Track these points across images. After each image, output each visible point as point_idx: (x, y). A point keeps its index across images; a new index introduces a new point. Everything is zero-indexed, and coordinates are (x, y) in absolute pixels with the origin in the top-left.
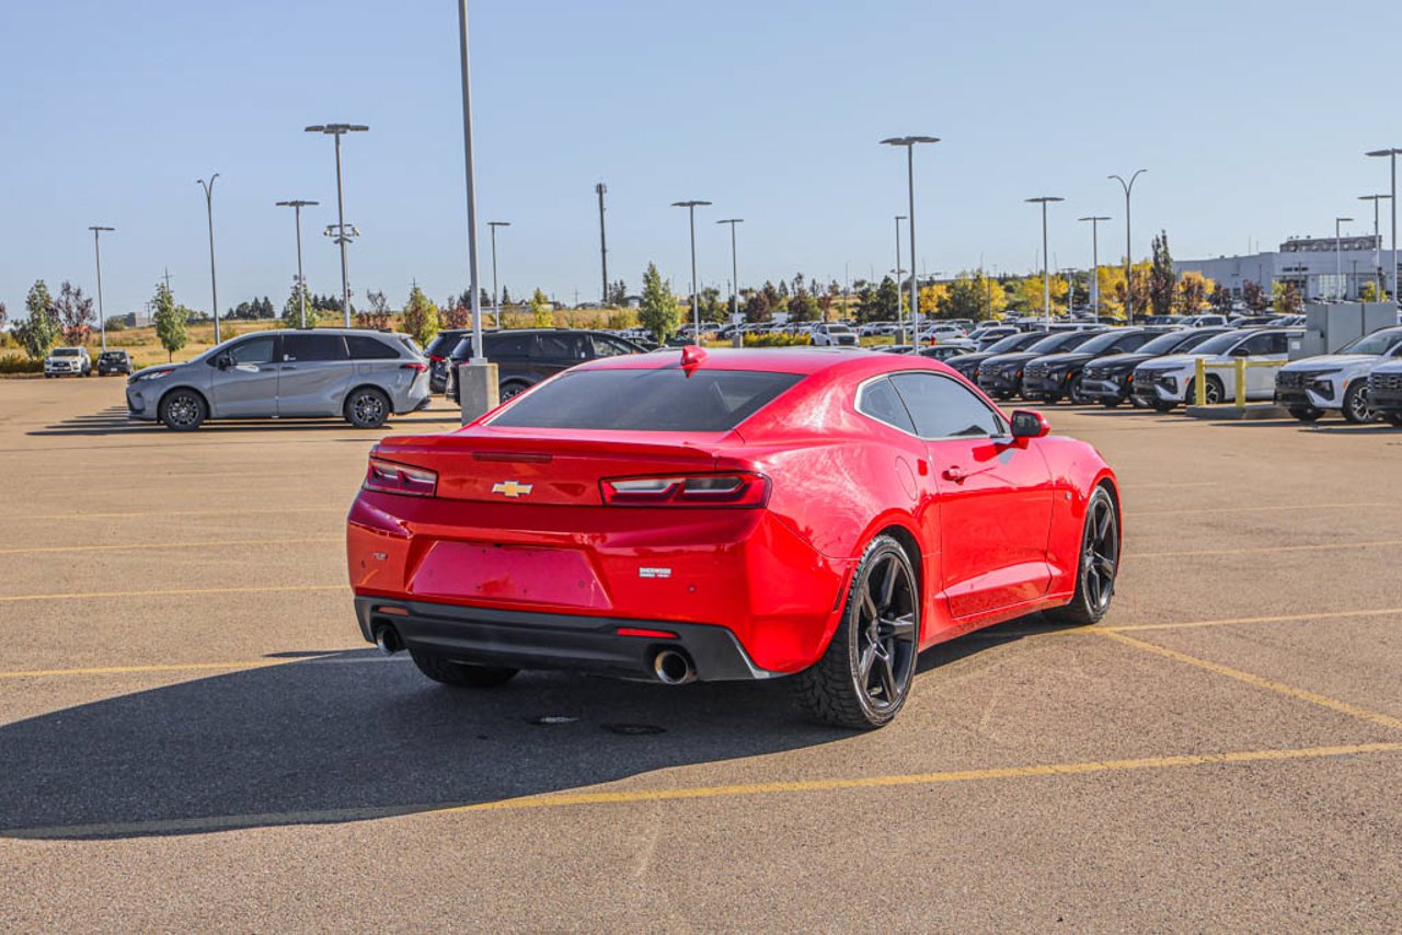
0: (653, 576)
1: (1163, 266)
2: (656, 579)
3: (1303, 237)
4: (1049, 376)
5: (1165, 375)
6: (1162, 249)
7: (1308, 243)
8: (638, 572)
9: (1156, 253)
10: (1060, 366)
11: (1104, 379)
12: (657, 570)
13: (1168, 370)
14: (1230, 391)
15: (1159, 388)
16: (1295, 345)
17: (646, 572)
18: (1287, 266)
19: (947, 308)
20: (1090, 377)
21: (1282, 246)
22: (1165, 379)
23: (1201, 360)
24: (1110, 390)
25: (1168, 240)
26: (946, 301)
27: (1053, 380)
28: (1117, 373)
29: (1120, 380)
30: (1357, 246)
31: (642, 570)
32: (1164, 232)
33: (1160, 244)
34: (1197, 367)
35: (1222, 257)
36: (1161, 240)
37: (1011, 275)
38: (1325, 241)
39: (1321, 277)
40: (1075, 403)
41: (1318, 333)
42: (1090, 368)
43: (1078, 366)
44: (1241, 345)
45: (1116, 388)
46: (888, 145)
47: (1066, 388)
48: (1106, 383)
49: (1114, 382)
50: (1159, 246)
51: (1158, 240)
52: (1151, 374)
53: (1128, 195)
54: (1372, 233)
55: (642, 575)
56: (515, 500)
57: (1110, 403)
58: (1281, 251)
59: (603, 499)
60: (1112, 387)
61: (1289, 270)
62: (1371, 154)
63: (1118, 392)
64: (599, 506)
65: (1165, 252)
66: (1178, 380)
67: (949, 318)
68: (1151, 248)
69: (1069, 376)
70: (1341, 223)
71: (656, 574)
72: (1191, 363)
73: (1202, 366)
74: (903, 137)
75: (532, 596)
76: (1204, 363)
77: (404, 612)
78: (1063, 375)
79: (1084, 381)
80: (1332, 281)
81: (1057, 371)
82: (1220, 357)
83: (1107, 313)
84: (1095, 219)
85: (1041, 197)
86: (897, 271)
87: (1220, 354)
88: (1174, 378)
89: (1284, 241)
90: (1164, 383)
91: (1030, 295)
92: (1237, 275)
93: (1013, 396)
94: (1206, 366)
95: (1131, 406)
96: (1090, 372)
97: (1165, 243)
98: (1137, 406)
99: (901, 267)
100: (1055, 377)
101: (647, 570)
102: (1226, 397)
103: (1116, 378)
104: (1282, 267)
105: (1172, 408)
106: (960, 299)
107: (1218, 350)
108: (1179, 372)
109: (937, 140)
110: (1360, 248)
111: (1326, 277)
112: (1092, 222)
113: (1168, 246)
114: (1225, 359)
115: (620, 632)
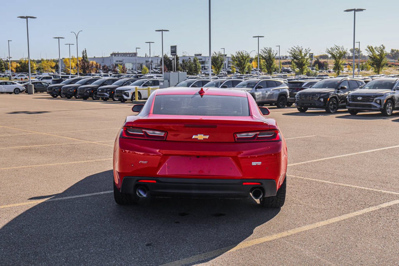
0: (256, 165)
1: (85, 59)
2: (257, 166)
3: (117, 52)
4: (86, 91)
5: (125, 92)
6: (85, 54)
7: (118, 54)
8: (252, 164)
9: (83, 55)
10: (89, 89)
11: (104, 93)
12: (257, 163)
13: (126, 90)
14: (143, 96)
15: (124, 95)
16: (161, 84)
17: (254, 164)
18: (117, 60)
19: (19, 69)
20: (100, 92)
21: (111, 54)
22: (125, 93)
23: (137, 88)
24: (107, 96)
25: (87, 51)
26: (19, 67)
27: (87, 93)
28: (109, 91)
29: (109, 93)
30: (131, 55)
31: (253, 163)
32: (85, 49)
33: (84, 52)
34: (136, 89)
35: (95, 57)
36: (85, 51)
37: (32, 60)
38: (122, 53)
39: (126, 64)
40: (94, 99)
41: (167, 81)
42: (100, 89)
43: (95, 89)
44: (146, 83)
45: (108, 95)
46: (20, 18)
47: (91, 95)
48: (105, 94)
49: (108, 93)
50: (84, 53)
51: (84, 51)
52: (121, 91)
53: (77, 38)
54: (135, 52)
55: (253, 165)
56: (202, 141)
57: (105, 100)
58: (111, 56)
59: (235, 140)
60: (107, 95)
61: (118, 61)
62: (156, 31)
63: (109, 96)
64: (234, 142)
65: (86, 55)
66: (129, 93)
67: (21, 72)
68: (82, 54)
69: (92, 92)
70: (137, 49)
71: (257, 164)
72: (134, 88)
73: (137, 89)
74: (25, 16)
75: (212, 173)
76: (138, 88)
77: (155, 182)
78: (91, 91)
79: (98, 93)
80: (129, 65)
81: (89, 90)
82: (140, 87)
83: (68, 72)
84: (69, 44)
85: (58, 37)
86: (9, 57)
87: (140, 86)
88: (128, 93)
89: (112, 53)
90: (125, 94)
91: (44, 66)
92: (103, 62)
93: (72, 97)
94: (138, 89)
95: (112, 100)
96: (100, 91)
97: (86, 52)
98: (114, 100)
99: (10, 56)
100: (88, 92)
101: (254, 163)
102: (142, 98)
103: (108, 92)
104: (115, 60)
105: (126, 101)
106: (24, 67)
107: (139, 84)
108: (129, 91)
109: (36, 18)
110: (132, 56)
111: (127, 64)
112: (69, 45)
113: (87, 53)
114: (141, 87)
115: (244, 184)
